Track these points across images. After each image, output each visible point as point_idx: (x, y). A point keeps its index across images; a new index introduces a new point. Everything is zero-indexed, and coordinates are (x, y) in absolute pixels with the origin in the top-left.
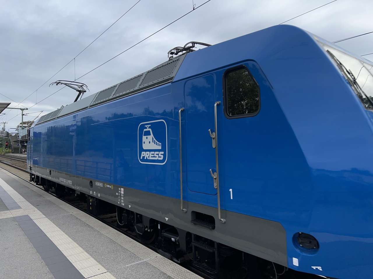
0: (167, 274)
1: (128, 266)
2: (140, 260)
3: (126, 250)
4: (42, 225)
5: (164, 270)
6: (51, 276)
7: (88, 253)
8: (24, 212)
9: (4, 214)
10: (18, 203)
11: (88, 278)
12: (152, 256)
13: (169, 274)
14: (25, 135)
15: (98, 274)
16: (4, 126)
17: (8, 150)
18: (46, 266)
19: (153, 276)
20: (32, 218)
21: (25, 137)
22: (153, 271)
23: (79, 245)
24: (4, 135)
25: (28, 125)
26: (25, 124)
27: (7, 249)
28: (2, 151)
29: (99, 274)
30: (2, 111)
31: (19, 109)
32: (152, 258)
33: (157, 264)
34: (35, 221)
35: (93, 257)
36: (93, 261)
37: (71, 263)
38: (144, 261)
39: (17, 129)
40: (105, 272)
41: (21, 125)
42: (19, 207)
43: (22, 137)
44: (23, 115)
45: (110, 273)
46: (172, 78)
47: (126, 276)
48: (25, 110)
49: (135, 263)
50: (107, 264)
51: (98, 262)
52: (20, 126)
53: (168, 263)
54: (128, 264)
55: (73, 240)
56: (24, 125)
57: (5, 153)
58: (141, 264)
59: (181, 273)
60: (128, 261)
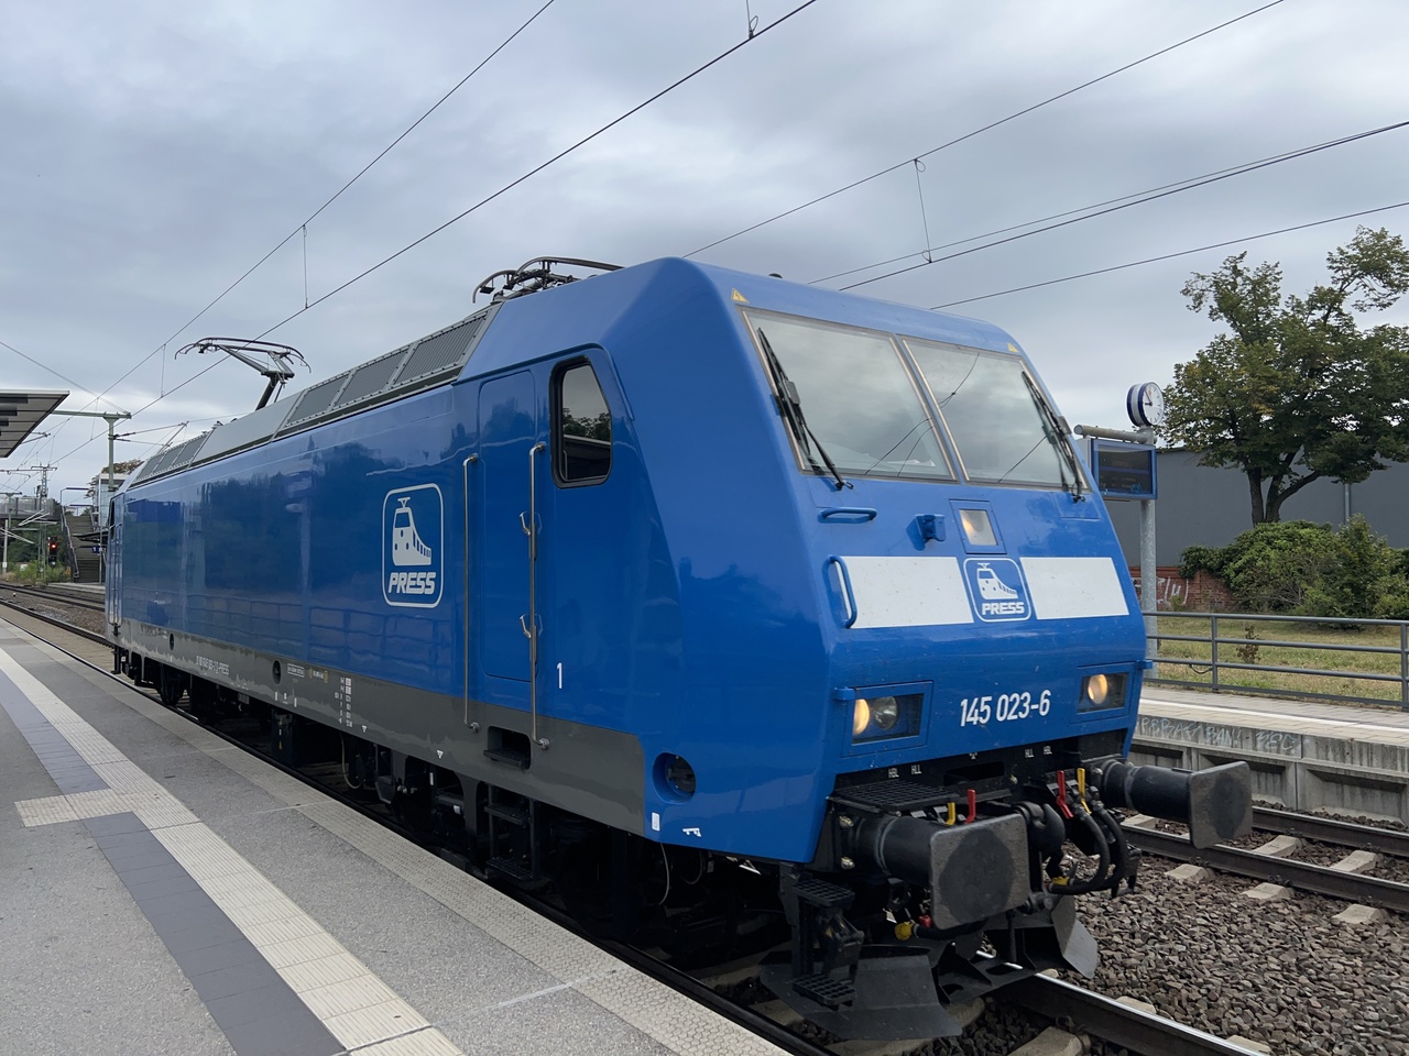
0: (653, 1036)
1: (505, 1004)
2: (553, 984)
3: (497, 945)
4: (184, 849)
5: (641, 1023)
6: (219, 1040)
7: (358, 957)
8: (119, 801)
9: (44, 811)
10: (95, 768)
11: (358, 1049)
12: (596, 968)
13: (660, 1035)
15: (395, 1035)
16: (44, 480)
17: (57, 571)
18: (202, 1005)
19: (600, 1042)
20: (148, 822)
22: (600, 1026)
23: (325, 927)
24: (44, 513)
26: (120, 471)
27: (56, 938)
28: (35, 575)
29: (399, 1036)
30: (37, 423)
31: (99, 415)
32: (596, 977)
33: (616, 998)
34: (160, 836)
35: (375, 972)
36: (373, 986)
37: (295, 994)
38: (566, 986)
39: (92, 493)
40: (422, 1029)
41: (106, 476)
42: (100, 784)
44: (113, 438)
45: (441, 1030)
46: (457, 372)
47: (500, 1043)
48: (121, 420)
49: (532, 996)
50: (426, 1000)
51: (392, 988)
52: (104, 481)
53: (657, 997)
54: (504, 1000)
55: (300, 906)
56: (117, 476)
57: (47, 582)
58: (554, 998)
59: (705, 1034)
60: (507, 988)
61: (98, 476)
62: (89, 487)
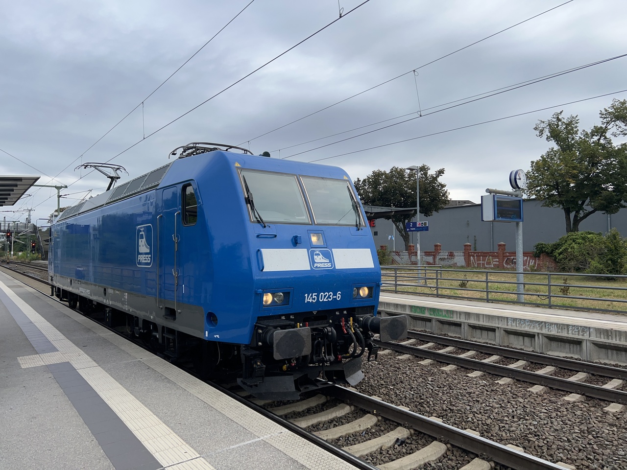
0: (299, 461)
1: (233, 447)
2: (254, 438)
3: (230, 420)
4: (92, 378)
5: (293, 455)
6: (108, 463)
7: (168, 426)
8: (63, 357)
9: (30, 361)
10: (53, 343)
11: (168, 467)
12: (273, 431)
13: (302, 461)
15: (185, 460)
16: (29, 215)
17: (35, 256)
18: (100, 447)
19: (275, 464)
20: (75, 366)
22: (275, 457)
23: (153, 413)
24: (30, 230)
27: (35, 417)
28: (25, 257)
30: (26, 190)
31: (53, 187)
32: (273, 435)
33: (282, 444)
34: (81, 372)
35: (176, 433)
37: (141, 442)
38: (260, 439)
39: (50, 221)
40: (197, 458)
41: (56, 213)
42: (54, 349)
44: (59, 196)
45: (205, 458)
46: (158, 185)
47: (231, 464)
48: (63, 188)
49: (245, 443)
50: (198, 445)
51: (183, 440)
52: (55, 216)
53: (301, 444)
54: (233, 445)
55: (142, 403)
57: (31, 260)
58: (255, 444)
59: (322, 460)
60: (234, 440)
61: (53, 214)
62: (49, 218)
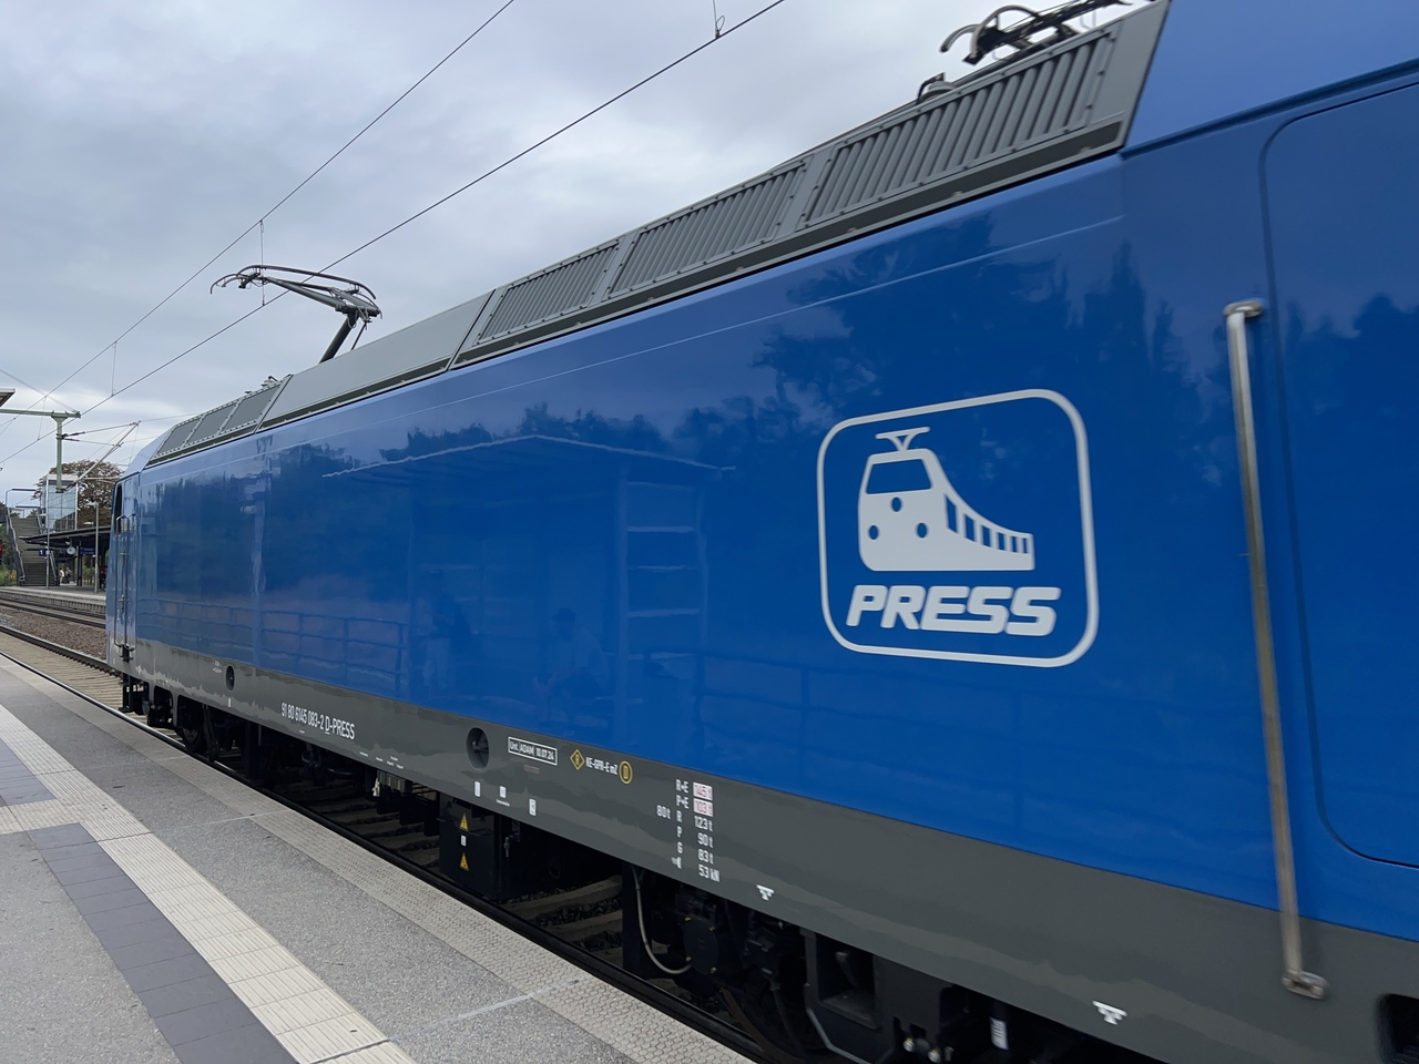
0: (615, 1046)
1: (464, 1016)
2: (513, 995)
3: (457, 956)
4: (134, 861)
5: (602, 1034)
6: (168, 1057)
7: (314, 971)
8: (66, 812)
10: (41, 778)
12: (558, 978)
13: (622, 1046)
14: (70, 516)
15: (351, 1049)
17: (2, 575)
18: (151, 1022)
19: (561, 1054)
20: (96, 834)
21: (71, 522)
22: (562, 1037)
23: (279, 940)
25: (79, 476)
26: (68, 472)
29: (356, 1051)
31: (47, 414)
32: (558, 987)
33: (578, 1008)
34: (108, 848)
35: (331, 986)
36: (330, 1000)
37: (248, 1009)
38: (527, 997)
39: (39, 494)
40: (379, 1043)
41: (54, 477)
42: (46, 794)
43: (58, 523)
44: (61, 437)
45: (398, 1044)
47: (459, 1056)
48: (69, 419)
49: (492, 1008)
50: (383, 1013)
51: (349, 1002)
52: (52, 482)
54: (464, 1012)
55: (254, 918)
56: (65, 477)
58: (516, 1010)
59: (669, 1044)
60: (467, 999)
61: (45, 477)
62: (36, 488)
